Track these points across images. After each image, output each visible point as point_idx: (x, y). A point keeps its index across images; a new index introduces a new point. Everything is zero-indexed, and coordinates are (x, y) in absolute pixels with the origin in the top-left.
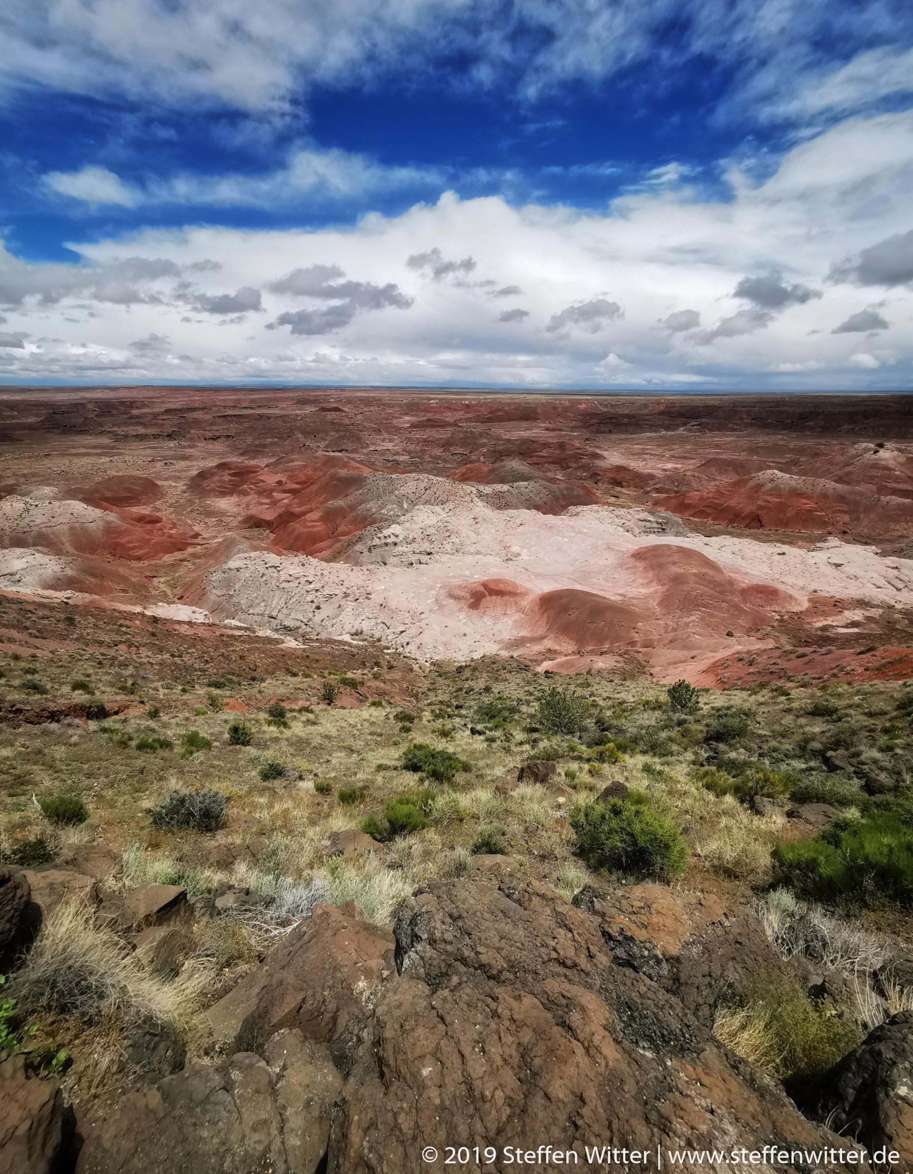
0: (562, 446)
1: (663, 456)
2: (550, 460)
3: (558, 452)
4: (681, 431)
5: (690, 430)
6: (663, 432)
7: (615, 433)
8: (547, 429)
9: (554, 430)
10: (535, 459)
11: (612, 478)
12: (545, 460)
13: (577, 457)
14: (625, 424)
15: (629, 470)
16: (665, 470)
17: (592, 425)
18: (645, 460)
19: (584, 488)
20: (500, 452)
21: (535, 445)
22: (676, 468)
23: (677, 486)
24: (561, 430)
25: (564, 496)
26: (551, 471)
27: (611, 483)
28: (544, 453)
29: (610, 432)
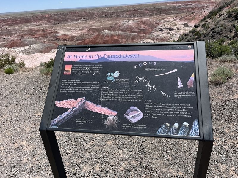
0: (43, 30)
1: (77, 30)
2: (41, 36)
3: (43, 32)
4: (80, 21)
5: (82, 21)
6: (75, 22)
7: (60, 24)
8: (37, 25)
9: (39, 25)
10: (35, 36)
11: (63, 39)
12: (39, 36)
13: (50, 33)
14: (63, 21)
15: (67, 35)
16: (78, 34)
17: (52, 22)
18: (71, 31)
19: (55, 43)
20: (21, 35)
21: (34, 31)
22: (81, 33)
23: (83, 38)
24: (42, 25)
25: (49, 47)
26: (42, 39)
27: (63, 40)
28: (38, 33)
29: (58, 24)
